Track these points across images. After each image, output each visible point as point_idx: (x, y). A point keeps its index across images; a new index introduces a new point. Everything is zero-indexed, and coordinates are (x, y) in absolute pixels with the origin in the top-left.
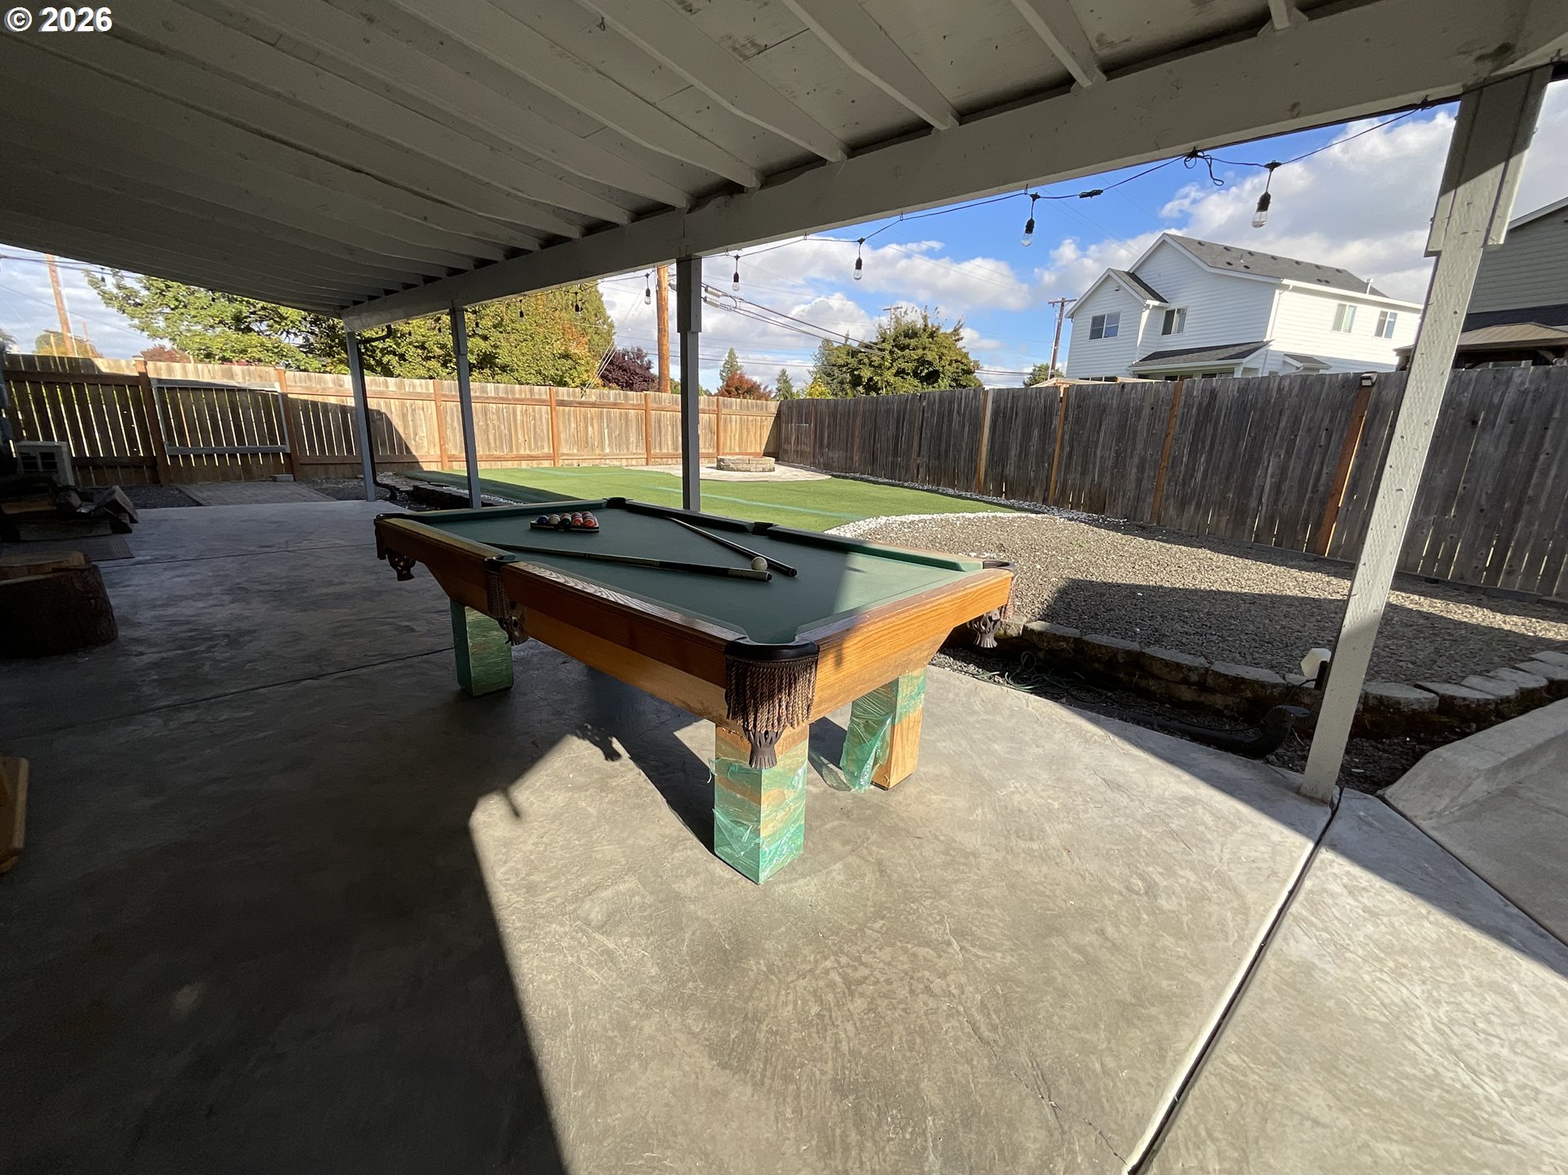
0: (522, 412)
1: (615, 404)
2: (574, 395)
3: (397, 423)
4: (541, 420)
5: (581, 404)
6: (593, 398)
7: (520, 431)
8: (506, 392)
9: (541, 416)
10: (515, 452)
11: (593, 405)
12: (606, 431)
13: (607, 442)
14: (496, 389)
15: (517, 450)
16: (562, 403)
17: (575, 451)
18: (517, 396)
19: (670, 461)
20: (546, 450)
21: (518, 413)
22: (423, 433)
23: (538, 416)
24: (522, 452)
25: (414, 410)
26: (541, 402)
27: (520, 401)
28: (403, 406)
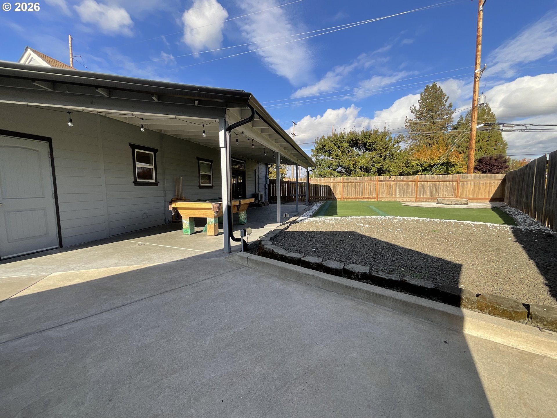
0: (367, 185)
1: (403, 180)
2: (386, 179)
3: (332, 188)
4: (373, 187)
5: (388, 181)
6: (393, 179)
7: (365, 190)
8: (362, 179)
9: (373, 185)
10: (363, 196)
11: (393, 181)
12: (398, 190)
13: (398, 193)
14: (360, 179)
15: (364, 196)
16: (381, 181)
17: (385, 196)
18: (366, 180)
19: (428, 200)
20: (374, 196)
21: (366, 185)
22: (338, 191)
23: (372, 186)
24: (366, 196)
25: (336, 185)
26: (374, 181)
27: (367, 181)
28: (334, 184)
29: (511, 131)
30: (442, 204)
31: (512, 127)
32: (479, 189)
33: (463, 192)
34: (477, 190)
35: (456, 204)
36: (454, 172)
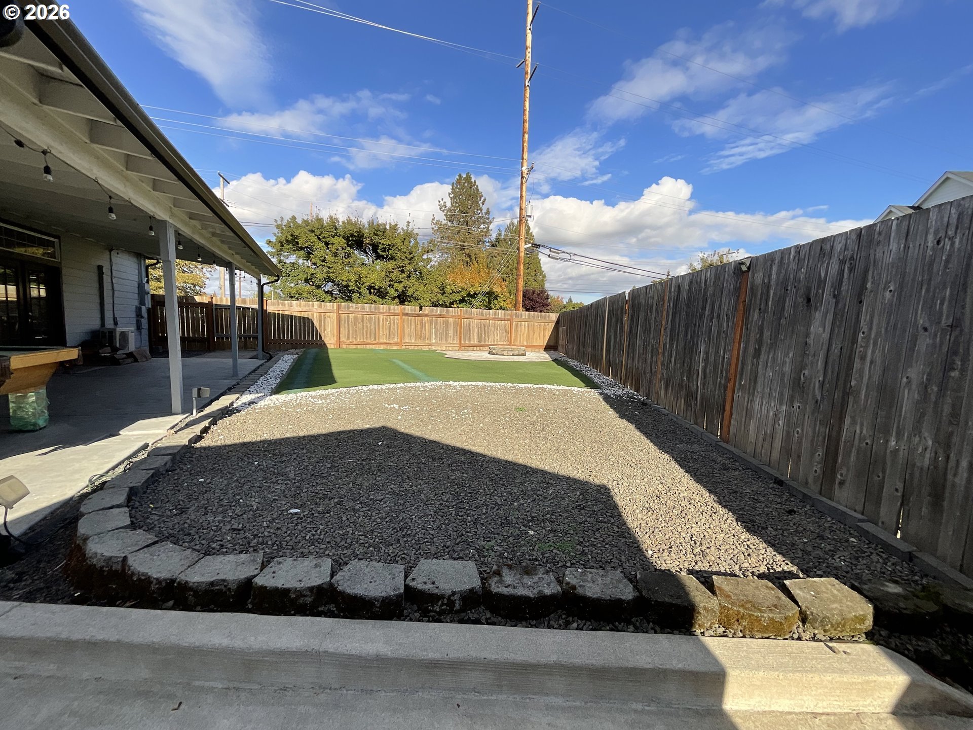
0: (383, 319)
1: (440, 315)
2: (415, 311)
3: (316, 324)
4: (394, 326)
5: (418, 315)
6: (427, 312)
7: (381, 329)
8: (375, 309)
9: (394, 322)
10: (377, 341)
11: (426, 316)
12: (434, 330)
13: (434, 337)
14: (370, 308)
15: (379, 339)
16: (407, 315)
17: (413, 341)
18: (381, 311)
19: (475, 348)
20: (396, 340)
21: (381, 320)
22: (328, 329)
23: (392, 322)
24: (381, 341)
25: (325, 318)
26: (395, 314)
27: (383, 314)
28: (320, 316)
29: (557, 259)
30: (497, 354)
31: (559, 253)
32: (534, 333)
33: (516, 336)
34: (531, 333)
35: (513, 355)
36: (498, 306)
